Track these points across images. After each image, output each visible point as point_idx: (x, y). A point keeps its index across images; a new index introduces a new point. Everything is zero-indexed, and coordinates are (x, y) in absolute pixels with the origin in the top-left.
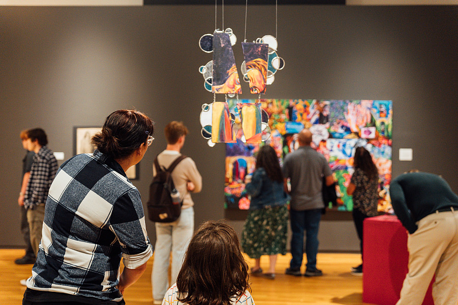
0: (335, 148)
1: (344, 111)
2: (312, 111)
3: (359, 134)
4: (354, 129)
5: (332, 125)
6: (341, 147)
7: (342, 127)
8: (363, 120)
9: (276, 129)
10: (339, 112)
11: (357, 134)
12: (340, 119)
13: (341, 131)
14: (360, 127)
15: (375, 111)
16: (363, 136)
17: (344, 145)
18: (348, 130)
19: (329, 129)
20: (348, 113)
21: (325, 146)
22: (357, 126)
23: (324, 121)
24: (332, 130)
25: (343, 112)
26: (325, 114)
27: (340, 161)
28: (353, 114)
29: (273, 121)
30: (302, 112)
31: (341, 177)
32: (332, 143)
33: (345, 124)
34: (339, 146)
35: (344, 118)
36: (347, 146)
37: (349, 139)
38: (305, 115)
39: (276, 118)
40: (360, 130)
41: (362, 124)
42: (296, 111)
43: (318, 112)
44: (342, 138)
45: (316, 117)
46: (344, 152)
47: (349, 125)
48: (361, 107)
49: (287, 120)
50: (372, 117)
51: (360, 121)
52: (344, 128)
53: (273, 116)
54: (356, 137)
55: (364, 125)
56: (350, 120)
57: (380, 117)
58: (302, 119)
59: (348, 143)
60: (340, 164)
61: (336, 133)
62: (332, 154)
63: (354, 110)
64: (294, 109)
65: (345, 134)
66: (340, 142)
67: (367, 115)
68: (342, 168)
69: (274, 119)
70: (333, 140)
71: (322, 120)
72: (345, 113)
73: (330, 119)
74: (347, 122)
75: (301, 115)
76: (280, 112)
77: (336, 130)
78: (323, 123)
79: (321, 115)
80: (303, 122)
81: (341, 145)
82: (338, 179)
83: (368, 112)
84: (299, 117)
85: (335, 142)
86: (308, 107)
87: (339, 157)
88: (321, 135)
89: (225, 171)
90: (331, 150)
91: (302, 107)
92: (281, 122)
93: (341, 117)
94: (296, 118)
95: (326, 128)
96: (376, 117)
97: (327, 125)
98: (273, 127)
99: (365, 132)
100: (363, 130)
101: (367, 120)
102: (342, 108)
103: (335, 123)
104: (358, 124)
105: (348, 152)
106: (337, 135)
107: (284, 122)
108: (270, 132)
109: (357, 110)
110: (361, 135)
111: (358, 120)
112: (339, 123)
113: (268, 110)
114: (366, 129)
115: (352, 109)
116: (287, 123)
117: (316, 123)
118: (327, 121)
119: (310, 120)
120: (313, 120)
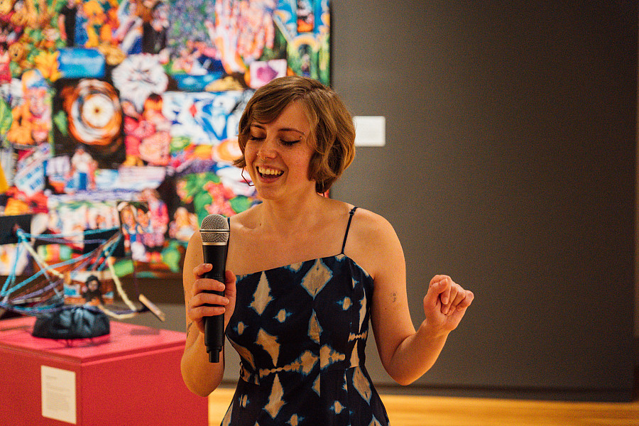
0: (185, 117)
1: (206, 16)
2: (124, 20)
3: (247, 78)
4: (232, 65)
5: (174, 54)
6: (200, 114)
7: (202, 59)
8: (254, 41)
9: (34, 66)
10: (194, 21)
11: (240, 78)
12: (198, 40)
13: (199, 70)
14: (248, 58)
15: (285, 15)
16: (255, 82)
17: (207, 108)
18: (217, 68)
19: (167, 66)
20: (215, 25)
21: (159, 112)
22: (240, 58)
23: (157, 47)
24: (176, 68)
25: (202, 22)
26: (157, 25)
27: (199, 151)
28: (228, 27)
29: (28, 47)
30: (99, 22)
31: (201, 191)
32: (175, 103)
33: (209, 53)
34: (193, 110)
35: (207, 36)
36: (215, 112)
37: (219, 93)
38: (106, 30)
39: (35, 37)
40: (248, 68)
41: (251, 52)
42: (83, 20)
43: (139, 22)
44: (202, 90)
45: (136, 33)
46: (207, 127)
47: (218, 56)
48: (249, 7)
49: (61, 45)
50: (277, 32)
51: (246, 42)
52: (207, 63)
53: (27, 31)
54: (237, 85)
55: (257, 54)
56: (222, 39)
57: (299, 33)
58: (100, 41)
59: (218, 100)
60: (199, 157)
61: (187, 76)
62: (177, 131)
63: (231, 15)
65: (209, 78)
66: (196, 101)
67: (262, 27)
68: (203, 167)
69: (30, 42)
70: (179, 96)
71: (149, 41)
72: (208, 24)
73: (171, 42)
74: (213, 47)
75: (98, 29)
76: (45, 24)
77: (187, 67)
78: (154, 52)
79: (147, 28)
80: (103, 49)
81: (199, 106)
82: (194, 196)
83: (267, 20)
84: (91, 33)
85: (184, 100)
86: (115, 8)
87: (194, 141)
88: (148, 81)
90: (175, 122)
91: (100, 10)
92: (45, 49)
93: (198, 34)
94: (84, 38)
95: (161, 63)
96: (288, 32)
97: (164, 55)
98: (27, 63)
99: (260, 71)
100: (255, 66)
101: (265, 40)
102: (200, 9)
103: (184, 51)
104: (241, 52)
105: (218, 125)
106: (189, 81)
107: (55, 50)
108: (20, 77)
109: (240, 15)
110: (250, 80)
111: (242, 42)
112: (194, 50)
113: (14, 18)
114: (263, 64)
115: (227, 11)
116: (61, 51)
117: (134, 50)
118: (164, 46)
119: (120, 42)
120: (128, 43)
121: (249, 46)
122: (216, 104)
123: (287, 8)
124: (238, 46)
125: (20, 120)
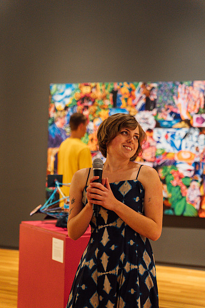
0: (163, 140)
1: (173, 94)
2: (137, 95)
3: (191, 122)
4: (185, 116)
5: (159, 111)
6: (170, 138)
7: (171, 113)
8: (195, 105)
9: (99, 116)
10: (168, 96)
11: (188, 122)
12: (170, 105)
13: (170, 118)
14: (192, 113)
16: (195, 124)
17: (173, 136)
18: (178, 117)
19: (156, 116)
20: (177, 98)
21: (151, 137)
22: (189, 113)
23: (151, 107)
24: (160, 117)
25: (172, 96)
26: (152, 98)
27: (168, 155)
28: (183, 99)
29: (97, 108)
30: (127, 96)
31: (169, 174)
32: (158, 133)
33: (174, 110)
34: (166, 137)
35: (174, 103)
36: (176, 138)
37: (178, 129)
38: (130, 101)
39: (100, 104)
40: (192, 117)
41: (194, 110)
42: (121, 96)
43: (144, 97)
44: (171, 127)
45: (143, 102)
46: (173, 144)
47: (178, 112)
48: (193, 89)
49: (111, 107)
51: (192, 106)
52: (174, 115)
53: (97, 101)
54: (187, 125)
55: (196, 111)
56: (180, 104)
58: (127, 105)
59: (178, 132)
60: (169, 157)
61: (164, 121)
62: (159, 146)
63: (185, 93)
64: (119, 94)
65: (174, 122)
66: (168, 132)
67: (199, 98)
68: (170, 163)
69: (97, 106)
70: (161, 130)
71: (148, 105)
72: (174, 97)
73: (158, 105)
74: (177, 108)
75: (126, 100)
76: (104, 98)
77: (165, 117)
78: (150, 110)
80: (128, 109)
81: (169, 135)
82: (166, 176)
83: (202, 95)
84: (123, 102)
85: (162, 132)
86: (134, 90)
87: (167, 151)
88: (147, 123)
89: (46, 164)
90: (158, 142)
91: (127, 91)
92: (104, 109)
93: (170, 102)
94: (120, 104)
95: (153, 115)
97: (155, 111)
98: (96, 115)
99: (198, 119)
100: (195, 117)
101: (200, 105)
102: (171, 91)
103: (163, 110)
104: (189, 110)
105: (177, 144)
106: (165, 124)
107: (108, 109)
108: (92, 121)
109: (189, 93)
110: (193, 123)
111: (189, 105)
112: (168, 109)
113: (92, 95)
114: (199, 116)
115: (183, 91)
116: (111, 110)
117: (142, 109)
118: (154, 107)
119: (136, 106)
120: (139, 106)
121: (193, 107)
122: (177, 134)
124: (188, 107)
125: (92, 140)
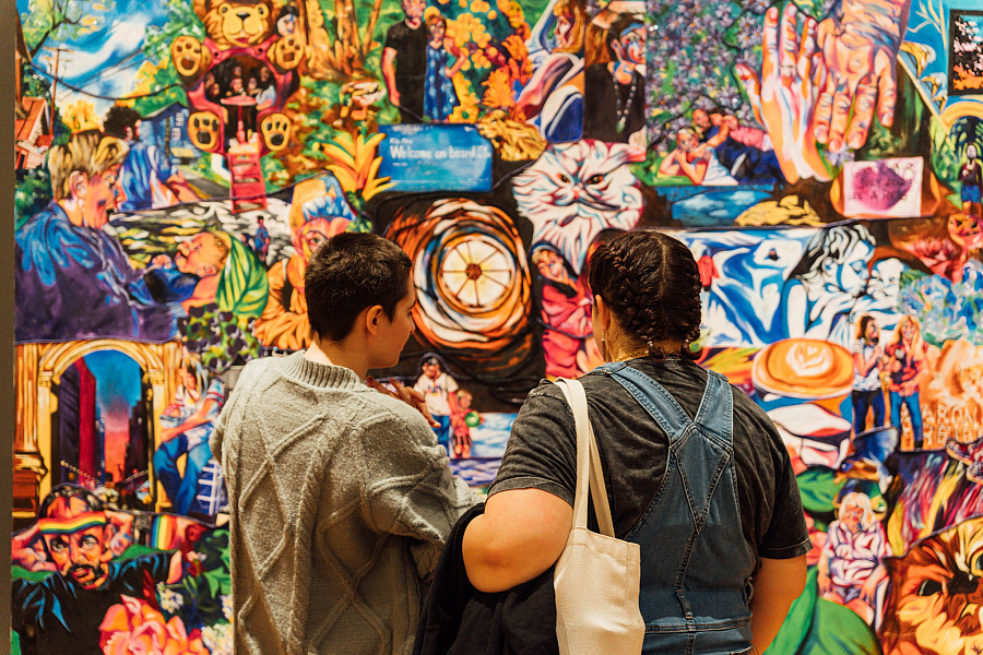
2: (543, 61)
9: (322, 166)
11: (816, 196)
15: (925, 54)
16: (854, 208)
19: (643, 166)
24: (665, 172)
37: (767, 229)
38: (499, 84)
39: (327, 97)
40: (838, 172)
44: (727, 225)
49: (390, 115)
50: (904, 89)
57: (954, 93)
65: (745, 196)
75: (478, 80)
76: (349, 70)
79: (597, 79)
80: (489, 128)
83: (882, 62)
88: (599, 202)
89: (13, 432)
91: (482, 36)
92: (350, 125)
93: (723, 94)
96: (930, 89)
99: (864, 180)
100: (852, 169)
102: (723, 38)
106: (698, 202)
107: (374, 127)
108: (286, 195)
113: (275, 53)
116: (385, 129)
117: (563, 132)
118: (637, 121)
119: (533, 111)
120: (551, 112)
122: (760, 256)
123: (928, 37)
125: (285, 292)
